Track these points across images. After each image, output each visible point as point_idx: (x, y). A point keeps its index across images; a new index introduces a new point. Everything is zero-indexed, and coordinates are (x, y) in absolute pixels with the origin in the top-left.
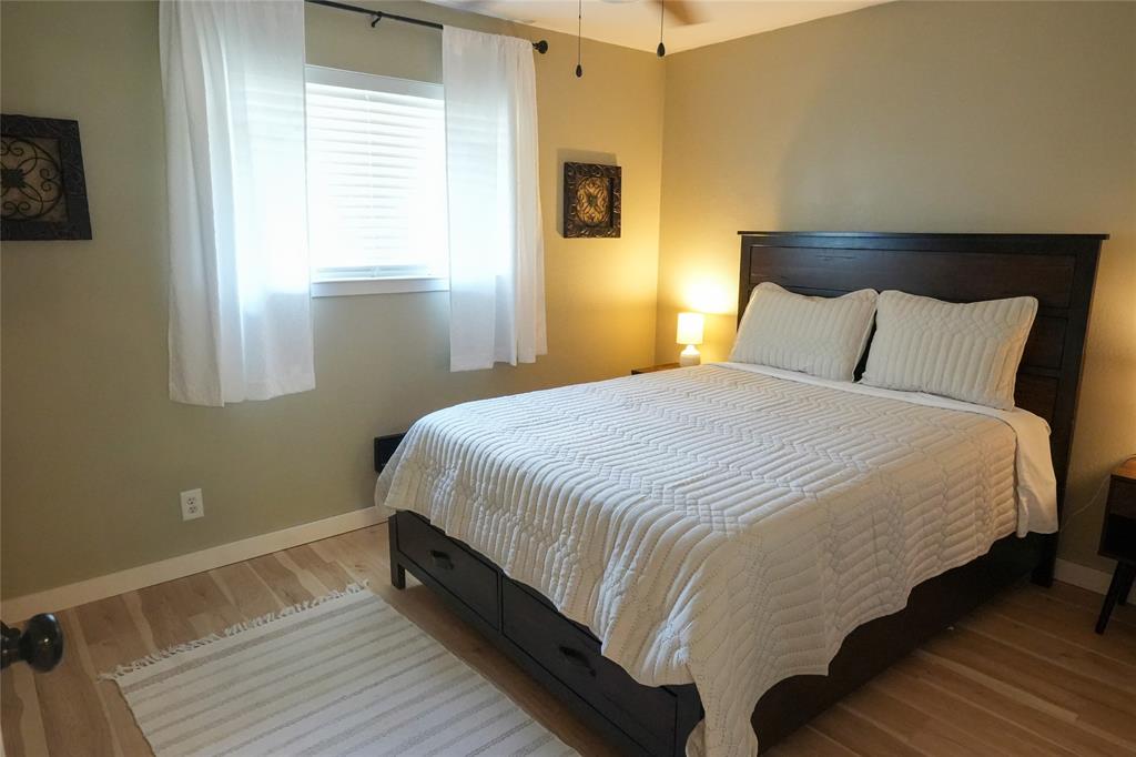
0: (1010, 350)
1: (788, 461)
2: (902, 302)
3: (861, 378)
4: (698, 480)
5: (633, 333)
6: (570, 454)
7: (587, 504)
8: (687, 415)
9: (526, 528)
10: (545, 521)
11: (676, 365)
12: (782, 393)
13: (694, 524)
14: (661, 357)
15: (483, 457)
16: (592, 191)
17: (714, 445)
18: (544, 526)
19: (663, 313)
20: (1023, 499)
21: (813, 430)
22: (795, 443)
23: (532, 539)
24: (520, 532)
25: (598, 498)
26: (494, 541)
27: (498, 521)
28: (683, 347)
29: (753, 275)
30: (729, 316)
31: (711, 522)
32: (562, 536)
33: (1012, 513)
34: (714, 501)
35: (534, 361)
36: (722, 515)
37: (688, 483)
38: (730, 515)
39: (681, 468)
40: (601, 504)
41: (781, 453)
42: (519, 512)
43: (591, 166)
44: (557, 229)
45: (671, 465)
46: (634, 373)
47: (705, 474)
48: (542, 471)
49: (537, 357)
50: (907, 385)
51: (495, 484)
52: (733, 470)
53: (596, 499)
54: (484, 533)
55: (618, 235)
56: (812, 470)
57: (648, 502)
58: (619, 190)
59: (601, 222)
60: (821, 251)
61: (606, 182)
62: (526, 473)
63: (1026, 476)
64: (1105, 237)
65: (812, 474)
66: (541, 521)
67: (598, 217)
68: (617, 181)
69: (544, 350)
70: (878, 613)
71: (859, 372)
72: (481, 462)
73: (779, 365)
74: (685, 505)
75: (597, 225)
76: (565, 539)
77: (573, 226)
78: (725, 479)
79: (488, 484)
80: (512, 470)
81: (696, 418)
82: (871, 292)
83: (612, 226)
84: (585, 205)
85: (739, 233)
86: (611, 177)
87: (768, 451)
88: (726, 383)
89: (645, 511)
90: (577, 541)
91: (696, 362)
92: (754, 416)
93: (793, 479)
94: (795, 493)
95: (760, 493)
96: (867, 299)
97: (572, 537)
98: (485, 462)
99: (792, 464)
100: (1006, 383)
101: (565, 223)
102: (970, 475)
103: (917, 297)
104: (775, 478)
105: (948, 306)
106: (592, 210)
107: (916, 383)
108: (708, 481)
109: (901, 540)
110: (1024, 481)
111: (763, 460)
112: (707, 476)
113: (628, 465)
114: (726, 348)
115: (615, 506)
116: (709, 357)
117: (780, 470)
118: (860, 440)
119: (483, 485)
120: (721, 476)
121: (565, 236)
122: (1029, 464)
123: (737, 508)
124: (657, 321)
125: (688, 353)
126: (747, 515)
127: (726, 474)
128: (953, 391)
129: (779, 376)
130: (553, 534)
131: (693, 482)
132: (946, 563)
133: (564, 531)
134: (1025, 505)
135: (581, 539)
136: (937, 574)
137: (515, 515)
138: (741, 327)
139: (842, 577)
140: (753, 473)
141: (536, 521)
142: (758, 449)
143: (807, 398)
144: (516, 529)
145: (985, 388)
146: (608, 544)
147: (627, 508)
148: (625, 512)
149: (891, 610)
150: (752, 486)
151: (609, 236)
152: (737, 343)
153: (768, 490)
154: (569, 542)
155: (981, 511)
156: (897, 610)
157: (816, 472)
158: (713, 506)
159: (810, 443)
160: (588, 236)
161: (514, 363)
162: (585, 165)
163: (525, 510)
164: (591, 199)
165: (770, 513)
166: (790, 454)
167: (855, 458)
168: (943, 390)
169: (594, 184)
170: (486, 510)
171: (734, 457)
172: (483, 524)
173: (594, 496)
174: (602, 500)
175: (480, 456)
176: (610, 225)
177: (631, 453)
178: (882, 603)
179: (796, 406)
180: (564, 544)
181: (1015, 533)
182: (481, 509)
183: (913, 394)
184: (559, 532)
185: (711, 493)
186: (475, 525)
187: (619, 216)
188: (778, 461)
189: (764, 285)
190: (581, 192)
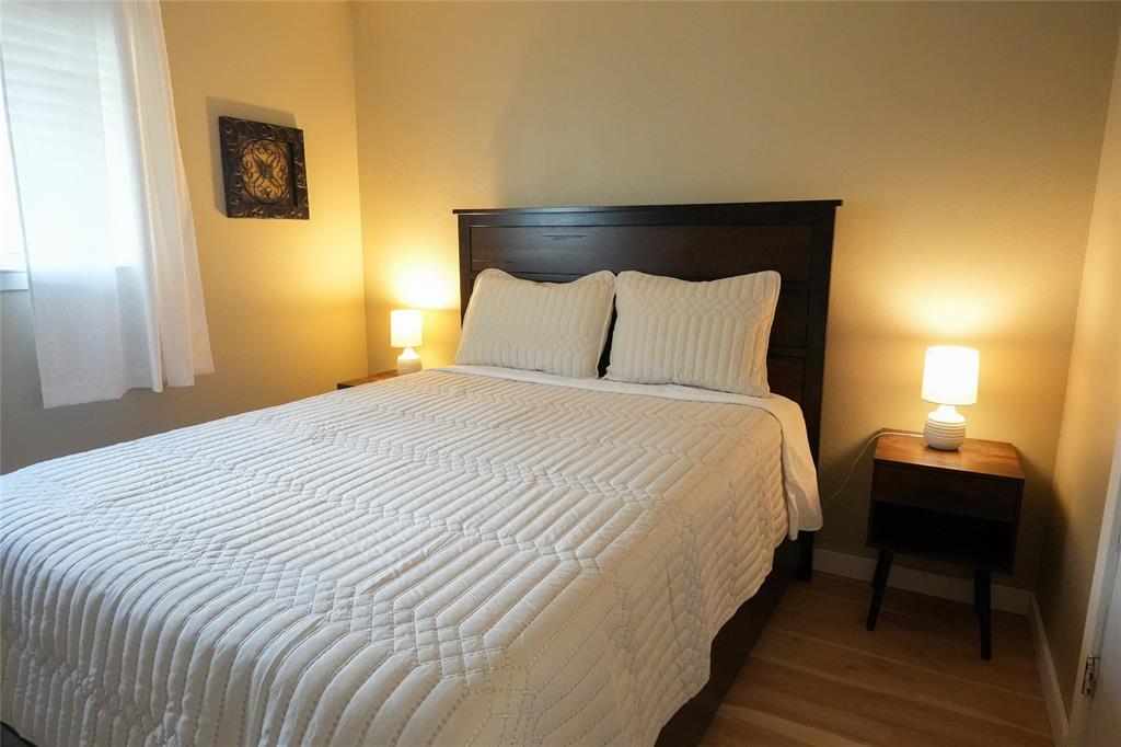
0: (759, 329)
1: (547, 505)
2: (643, 284)
3: (605, 373)
4: (415, 563)
5: (338, 340)
6: (199, 544)
7: (210, 651)
8: (401, 445)
9: (107, 700)
10: (138, 686)
11: (393, 374)
12: (521, 399)
13: (404, 671)
14: (376, 366)
15: (31, 568)
16: (264, 157)
17: (439, 490)
18: (136, 697)
19: (373, 311)
20: (792, 496)
21: (566, 450)
22: (550, 472)
23: (117, 721)
24: (96, 707)
25: (228, 639)
26: (54, 722)
27: (59, 687)
28: (400, 351)
29: (474, 261)
30: (450, 312)
31: (436, 656)
32: (168, 716)
33: (784, 513)
34: (443, 605)
35: (191, 383)
36: (456, 636)
37: (398, 574)
38: (470, 634)
39: (388, 543)
40: (234, 650)
41: (533, 492)
42: (92, 671)
43: (259, 125)
44: (217, 206)
45: (370, 539)
46: (340, 387)
47: (425, 549)
48: (132, 590)
49: (197, 378)
50: (656, 378)
51: (51, 618)
52: (469, 535)
53: (225, 638)
54: (37, 710)
55: (306, 216)
56: (582, 515)
57: (322, 633)
58: (302, 159)
59: (280, 199)
60: (549, 229)
61: (283, 147)
62: (102, 595)
63: (793, 470)
64: (839, 203)
65: (582, 523)
66: (131, 685)
67: (275, 192)
68: (298, 147)
69: (208, 367)
70: (683, 700)
71: (603, 366)
72: (27, 579)
73: (513, 365)
74: (390, 624)
75: (275, 203)
76: (174, 721)
77: (239, 201)
78: (458, 554)
79: (38, 620)
80: (78, 592)
81: (413, 447)
82: (608, 274)
83: (296, 204)
84: (256, 176)
85: (455, 212)
86: (291, 143)
87: (516, 490)
88: (452, 392)
89: (315, 655)
90: (192, 725)
91: (416, 368)
92: (492, 436)
93: (558, 537)
94: (565, 565)
95: (513, 575)
96: (604, 282)
97: (183, 718)
98: (34, 578)
99: (552, 510)
100: (759, 366)
101: (227, 198)
102: (752, 483)
103: (656, 278)
104: (532, 538)
105: (691, 284)
106: (266, 183)
107: (666, 375)
108: (431, 562)
109: (699, 591)
110: (791, 475)
111: (511, 508)
112: (429, 554)
113: (298, 549)
114: (452, 349)
115: (260, 651)
116: (431, 360)
117: (537, 522)
118: (628, 457)
119: (32, 622)
120: (451, 549)
121: (230, 215)
122: (794, 455)
123: (480, 613)
124: (367, 322)
125: (407, 357)
126: (497, 627)
127: (459, 544)
128: (707, 381)
129: (515, 378)
130: (153, 710)
131: (406, 569)
132: (738, 598)
133: (170, 705)
134: (794, 502)
135: (200, 721)
136: (732, 614)
137: (86, 675)
138: (465, 322)
139: (642, 676)
140: (499, 534)
141: (122, 687)
142: (501, 489)
143: (552, 403)
144: (88, 704)
145: (739, 374)
146: (250, 727)
147: (283, 653)
148: (278, 662)
149: (695, 689)
150: (501, 561)
151: (293, 217)
152: (462, 341)
153: (525, 565)
154: (179, 727)
155: (763, 522)
156: (702, 687)
157: (587, 518)
158: (440, 619)
159: (569, 470)
160: (263, 216)
161: (158, 388)
162: (249, 122)
163: (101, 665)
164: (264, 169)
165: (535, 614)
166: (547, 491)
167: (630, 485)
168: (696, 379)
169: (265, 149)
170: (39, 665)
171: (469, 509)
172: (35, 691)
173: (223, 632)
174: (233, 641)
175: (26, 567)
176: (293, 203)
177: (308, 523)
178: (685, 685)
179: (542, 415)
180: (172, 732)
181: (787, 538)
182: (32, 664)
183: (664, 387)
184: (162, 704)
185: (438, 588)
186: (23, 692)
187: (305, 192)
188: (533, 508)
189: (488, 271)
190: (248, 158)
